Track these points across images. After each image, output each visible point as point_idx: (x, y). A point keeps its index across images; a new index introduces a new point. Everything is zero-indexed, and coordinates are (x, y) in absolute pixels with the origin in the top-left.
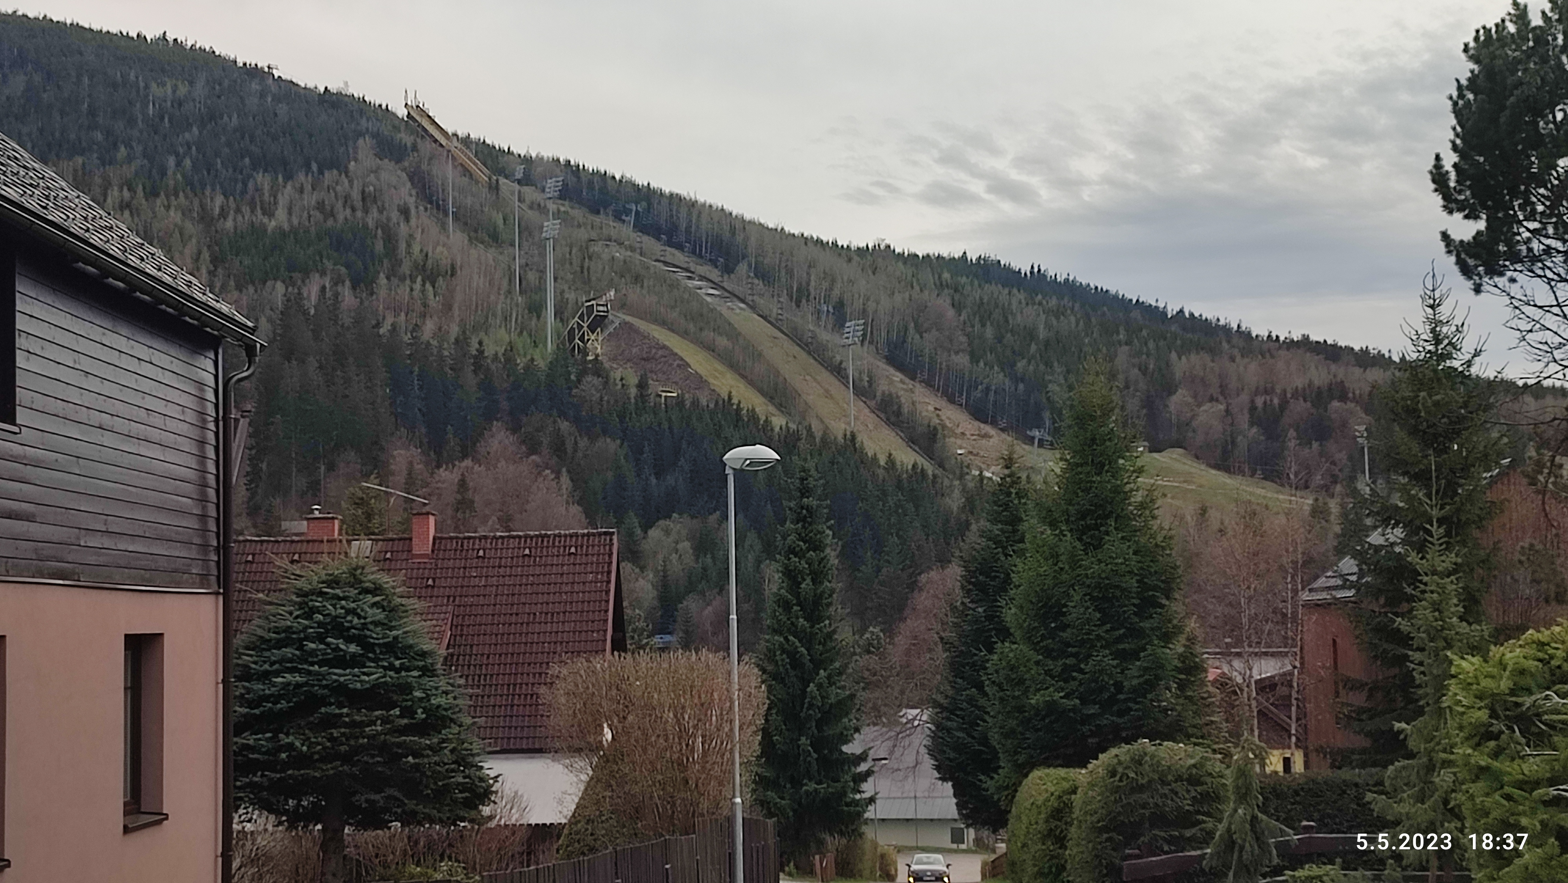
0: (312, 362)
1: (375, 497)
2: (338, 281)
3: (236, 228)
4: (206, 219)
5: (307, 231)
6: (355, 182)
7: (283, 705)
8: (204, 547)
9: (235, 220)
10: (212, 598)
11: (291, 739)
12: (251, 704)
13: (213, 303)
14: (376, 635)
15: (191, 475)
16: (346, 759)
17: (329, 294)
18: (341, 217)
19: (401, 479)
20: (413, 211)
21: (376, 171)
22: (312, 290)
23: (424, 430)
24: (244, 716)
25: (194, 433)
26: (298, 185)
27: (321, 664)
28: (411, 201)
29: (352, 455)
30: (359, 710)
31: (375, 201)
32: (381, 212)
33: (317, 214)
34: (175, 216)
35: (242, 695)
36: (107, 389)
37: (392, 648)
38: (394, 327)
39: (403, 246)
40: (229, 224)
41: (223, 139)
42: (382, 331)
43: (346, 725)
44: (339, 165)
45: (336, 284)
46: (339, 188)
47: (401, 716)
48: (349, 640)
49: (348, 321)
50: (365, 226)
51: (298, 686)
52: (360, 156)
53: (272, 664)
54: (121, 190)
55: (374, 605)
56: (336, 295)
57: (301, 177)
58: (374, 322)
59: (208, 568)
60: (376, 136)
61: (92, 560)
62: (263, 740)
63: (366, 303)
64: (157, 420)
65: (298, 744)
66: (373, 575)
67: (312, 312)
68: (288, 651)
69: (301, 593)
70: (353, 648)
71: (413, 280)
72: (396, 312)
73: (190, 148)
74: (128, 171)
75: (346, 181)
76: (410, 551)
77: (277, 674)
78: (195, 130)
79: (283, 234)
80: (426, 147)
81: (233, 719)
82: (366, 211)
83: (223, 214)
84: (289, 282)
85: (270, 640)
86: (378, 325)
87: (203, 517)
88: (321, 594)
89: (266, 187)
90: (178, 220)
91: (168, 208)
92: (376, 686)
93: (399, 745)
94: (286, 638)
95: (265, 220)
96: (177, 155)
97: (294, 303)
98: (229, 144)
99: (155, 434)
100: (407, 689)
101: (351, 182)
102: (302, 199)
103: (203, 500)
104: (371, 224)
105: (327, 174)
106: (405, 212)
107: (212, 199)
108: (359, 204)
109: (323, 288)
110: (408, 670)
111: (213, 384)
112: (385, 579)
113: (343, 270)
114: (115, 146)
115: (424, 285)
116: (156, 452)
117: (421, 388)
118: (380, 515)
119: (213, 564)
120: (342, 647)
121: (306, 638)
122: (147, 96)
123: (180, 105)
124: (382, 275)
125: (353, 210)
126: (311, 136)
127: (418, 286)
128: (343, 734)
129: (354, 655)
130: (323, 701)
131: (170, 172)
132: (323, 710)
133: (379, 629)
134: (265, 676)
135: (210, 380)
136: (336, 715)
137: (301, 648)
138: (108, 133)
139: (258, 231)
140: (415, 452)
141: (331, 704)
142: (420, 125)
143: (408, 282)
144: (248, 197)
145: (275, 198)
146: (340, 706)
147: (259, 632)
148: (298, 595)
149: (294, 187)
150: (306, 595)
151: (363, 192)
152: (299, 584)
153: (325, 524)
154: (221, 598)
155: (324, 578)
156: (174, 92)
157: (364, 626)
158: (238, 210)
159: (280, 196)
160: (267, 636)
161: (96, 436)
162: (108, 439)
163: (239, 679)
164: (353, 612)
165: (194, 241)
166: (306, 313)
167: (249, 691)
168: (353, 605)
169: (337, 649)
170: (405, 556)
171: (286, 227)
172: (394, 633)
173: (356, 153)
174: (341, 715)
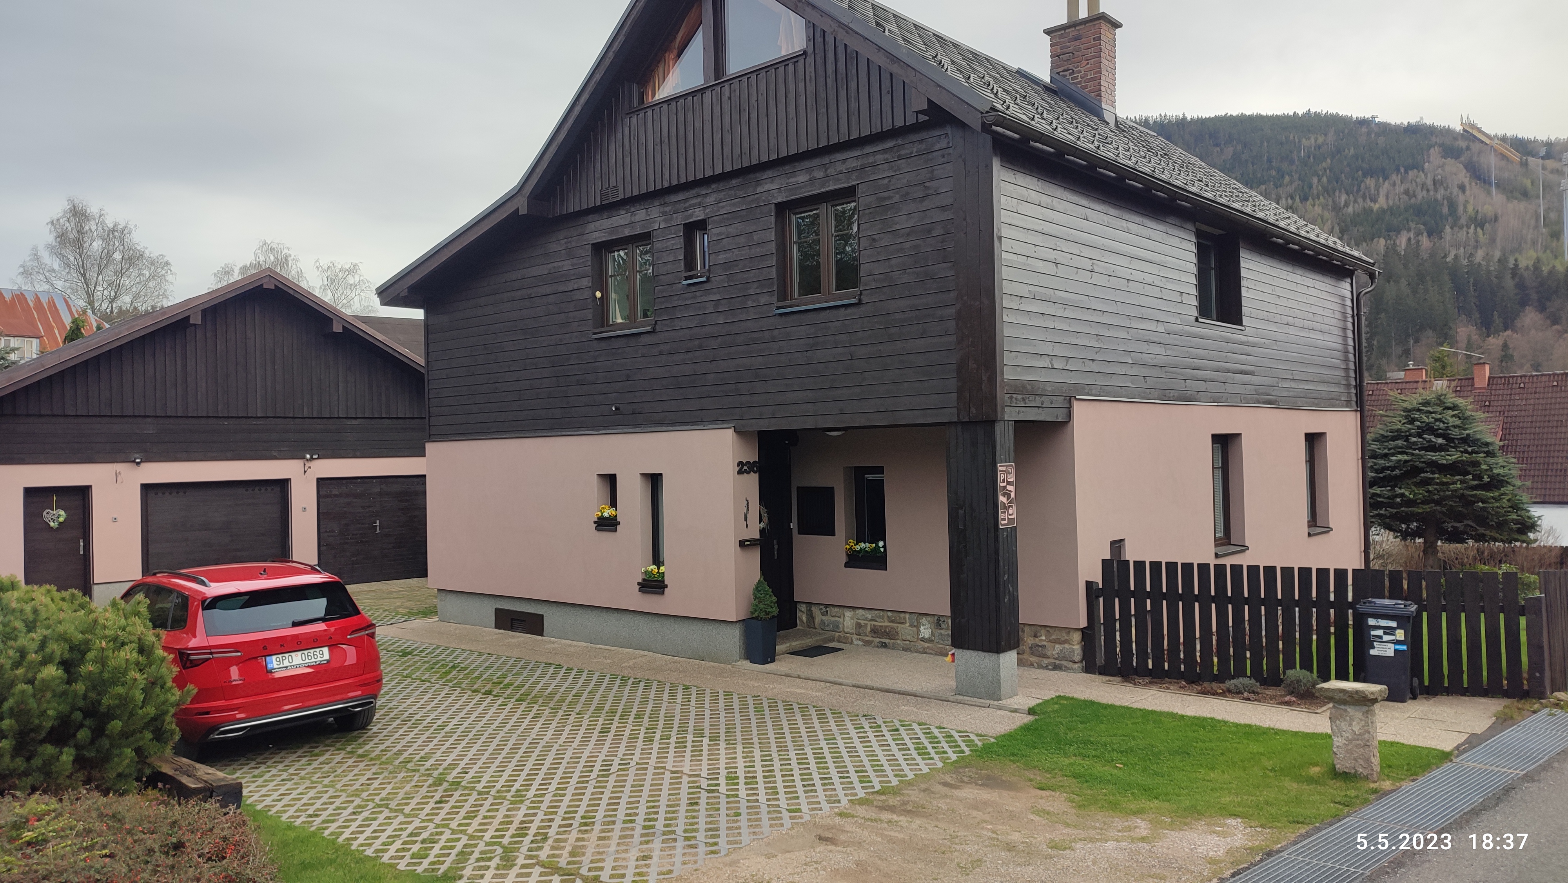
0: (1403, 282)
1: (1448, 356)
2: (1418, 234)
3: (1354, 211)
4: (1336, 209)
5: (1399, 207)
6: (1429, 175)
7: (1397, 472)
8: (1348, 386)
9: (1353, 207)
10: (1354, 413)
11: (1403, 491)
12: (1377, 471)
13: (1348, 251)
14: (1455, 433)
15: (1340, 347)
16: (1438, 503)
17: (1413, 242)
18: (1420, 197)
19: (1463, 344)
20: (1468, 187)
21: (1442, 166)
22: (1402, 241)
23: (1478, 316)
24: (1374, 477)
25: (1341, 324)
26: (1392, 182)
27: (1420, 449)
28: (1466, 181)
29: (1430, 333)
30: (1445, 476)
31: (1442, 183)
32: (1446, 189)
33: (1405, 197)
34: (1318, 210)
35: (1372, 466)
36: (1290, 304)
37: (1465, 440)
38: (1456, 256)
39: (1461, 209)
40: (1350, 210)
41: (1345, 163)
42: (1448, 260)
43: (1437, 484)
44: (1418, 166)
45: (1418, 235)
46: (1418, 180)
47: (1473, 479)
48: (1438, 436)
49: (1425, 256)
50: (1436, 200)
51: (1406, 461)
52: (1432, 159)
53: (1389, 449)
54: (1287, 199)
55: (1453, 416)
56: (1418, 242)
57: (1394, 177)
58: (1442, 255)
59: (1351, 397)
60: (1442, 145)
61: (1285, 394)
62: (1386, 491)
63: (1438, 244)
64: (1319, 319)
65: (1407, 493)
66: (1451, 399)
67: (1403, 253)
68: (1400, 443)
69: (1406, 410)
70: (1440, 441)
71: (1468, 227)
72: (1457, 247)
73: (1325, 171)
74: (1290, 189)
75: (1423, 175)
76: (1473, 385)
77: (1393, 455)
78: (1329, 161)
79: (1383, 211)
80: (1476, 147)
81: (1368, 480)
82: (1436, 190)
83: (1346, 205)
84: (1388, 238)
85: (1387, 437)
86: (1445, 256)
87: (1347, 369)
88: (1419, 410)
89: (1372, 186)
90: (1320, 212)
91: (1314, 206)
92: (1455, 462)
93: (1472, 496)
94: (1397, 435)
95: (1372, 204)
96: (1318, 176)
97: (1391, 250)
98: (1349, 165)
99: (1317, 326)
100: (1476, 464)
101: (1426, 175)
102: (1394, 189)
103: (1346, 360)
104: (1439, 197)
105: (1410, 173)
106: (1462, 188)
107: (1340, 197)
108: (1431, 187)
109: (1409, 239)
110: (1477, 453)
111: (1350, 296)
112: (1460, 401)
113: (1422, 227)
114: (1283, 177)
115: (1476, 229)
116: (1320, 336)
117: (1475, 290)
118: (1451, 366)
119: (1353, 395)
120: (1434, 440)
121: (1410, 435)
122: (1300, 146)
123: (1319, 148)
124: (1447, 227)
125: (1428, 191)
126: (1399, 152)
127: (1472, 230)
128: (1436, 489)
129: (1441, 445)
130: (1422, 470)
131: (1314, 186)
132: (1422, 475)
133: (1457, 430)
134: (1385, 456)
135: (1349, 295)
136: (1430, 478)
137: (1407, 440)
138: (1279, 170)
139: (1368, 212)
140: (1472, 329)
141: (1427, 472)
142: (1471, 134)
143: (1465, 229)
144: (1361, 193)
145: (1378, 191)
146: (1433, 473)
147: (1381, 432)
148: (1404, 411)
149: (1389, 183)
150: (1409, 411)
151: (1434, 180)
152: (1405, 405)
153: (1417, 372)
154: (1359, 414)
155: (1420, 401)
156: (1316, 141)
157: (1447, 428)
158: (1355, 201)
159: (1381, 190)
160: (1386, 434)
161: (1286, 329)
162: (1291, 330)
163: (1370, 458)
164: (1440, 420)
165: (1329, 222)
166: (1398, 254)
167: (1375, 464)
168: (1439, 416)
169: (1430, 441)
170: (1469, 388)
171: (1385, 207)
172: (1468, 432)
173: (1429, 157)
174: (1434, 478)
